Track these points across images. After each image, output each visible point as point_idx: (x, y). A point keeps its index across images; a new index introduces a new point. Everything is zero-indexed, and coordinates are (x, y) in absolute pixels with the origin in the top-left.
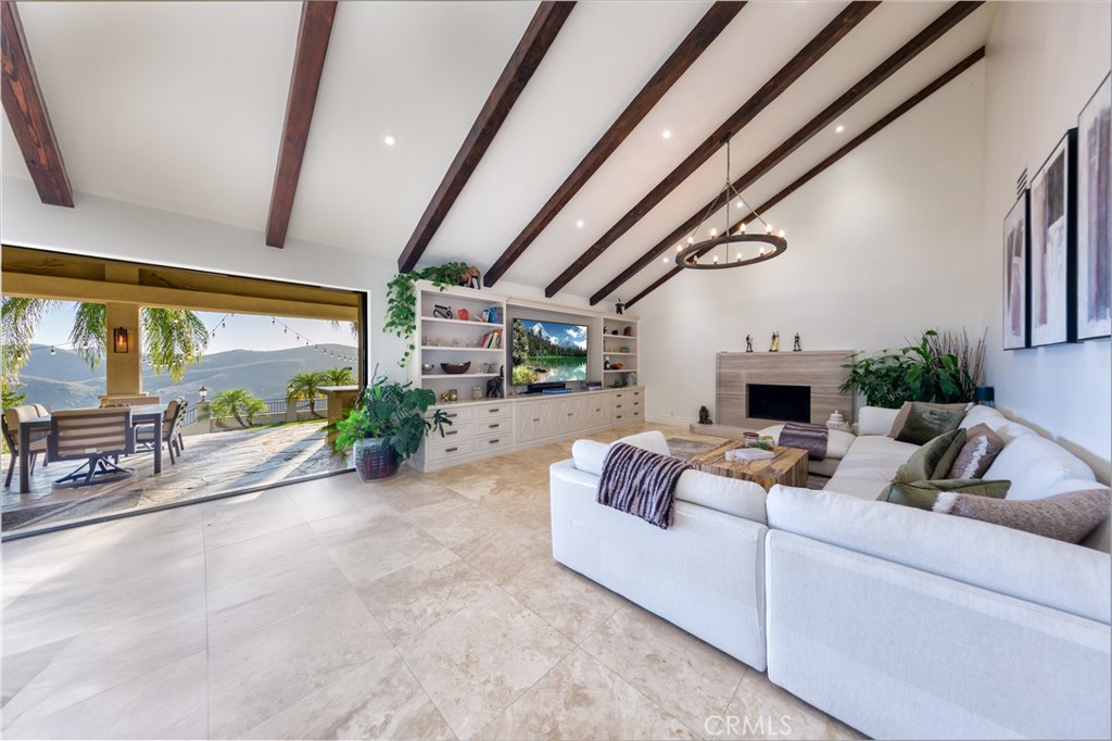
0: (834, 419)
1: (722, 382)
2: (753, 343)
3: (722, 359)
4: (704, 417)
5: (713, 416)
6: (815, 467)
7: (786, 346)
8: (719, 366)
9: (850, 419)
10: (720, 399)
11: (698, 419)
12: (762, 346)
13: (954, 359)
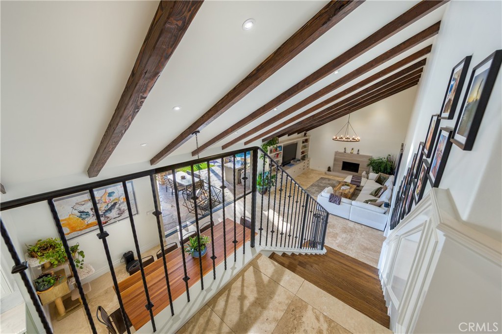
0: (364, 173)
1: (335, 160)
2: (346, 150)
3: (337, 153)
4: (329, 170)
5: (332, 169)
6: (358, 188)
7: (355, 152)
8: (335, 155)
9: (368, 173)
10: (334, 165)
11: (327, 169)
12: (348, 151)
13: (392, 162)
